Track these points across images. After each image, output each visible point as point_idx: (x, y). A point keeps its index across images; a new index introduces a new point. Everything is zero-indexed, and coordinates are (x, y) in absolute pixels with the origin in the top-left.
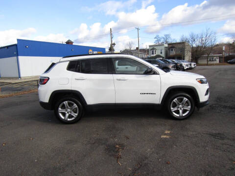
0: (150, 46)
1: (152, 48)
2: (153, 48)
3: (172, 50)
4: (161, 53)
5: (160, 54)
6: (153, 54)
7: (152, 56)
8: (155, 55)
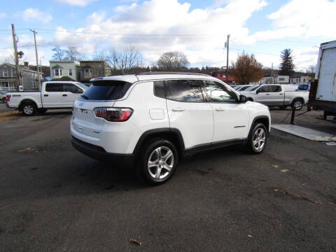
0: (51, 62)
1: (54, 65)
2: (56, 66)
3: (87, 71)
4: (71, 74)
5: (69, 76)
6: (57, 74)
7: (56, 77)
8: (60, 77)
